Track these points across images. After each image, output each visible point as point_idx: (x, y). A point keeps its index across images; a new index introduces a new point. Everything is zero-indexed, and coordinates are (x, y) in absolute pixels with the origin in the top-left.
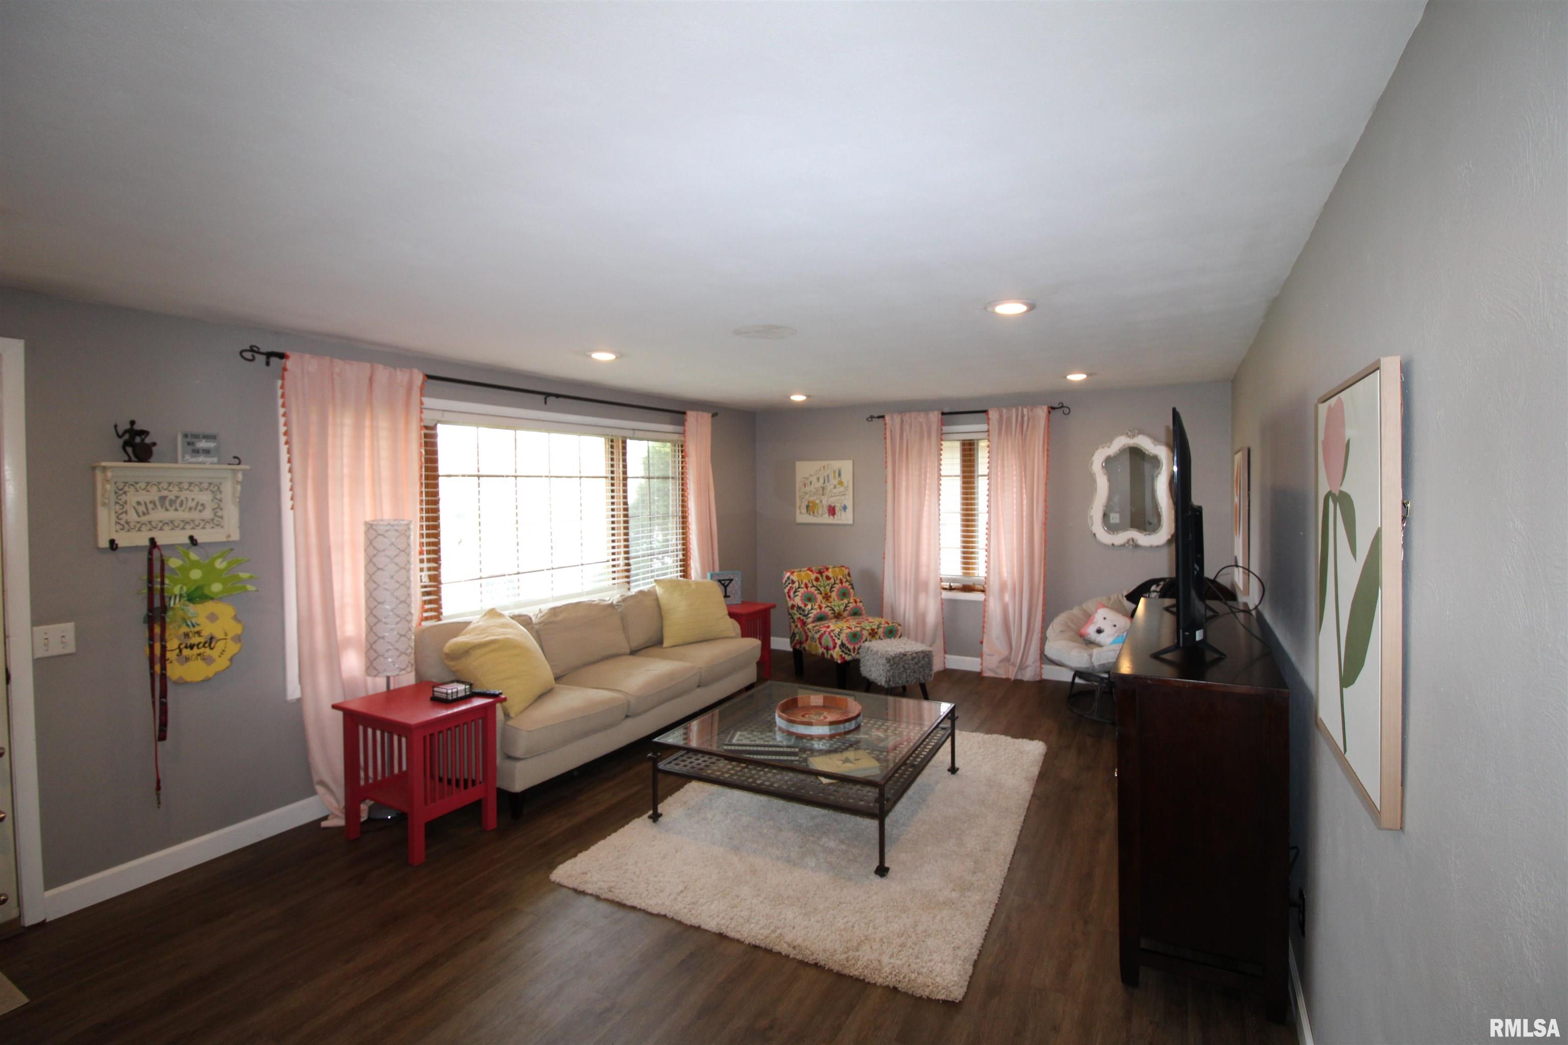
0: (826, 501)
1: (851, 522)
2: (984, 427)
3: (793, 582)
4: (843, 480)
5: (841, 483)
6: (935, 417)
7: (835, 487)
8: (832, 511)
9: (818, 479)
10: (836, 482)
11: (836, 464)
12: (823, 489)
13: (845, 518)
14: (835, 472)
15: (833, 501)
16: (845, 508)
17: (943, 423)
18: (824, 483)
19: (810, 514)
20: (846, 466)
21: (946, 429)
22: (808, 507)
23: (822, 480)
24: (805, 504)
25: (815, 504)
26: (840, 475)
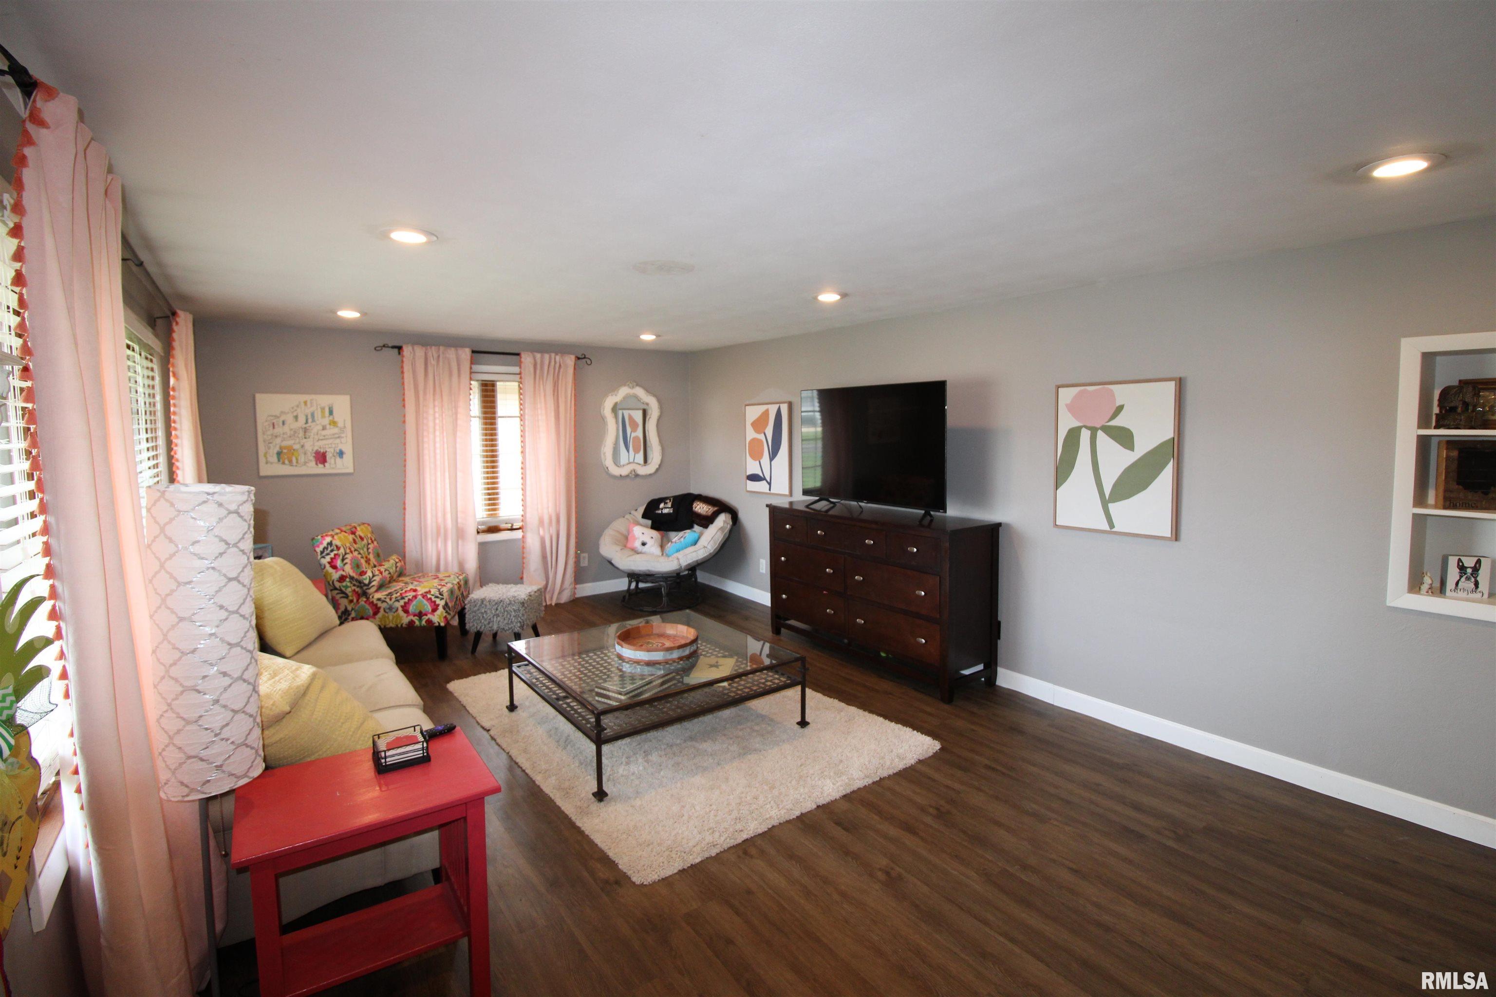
0: (311, 446)
1: (351, 470)
2: (516, 369)
3: (338, 548)
4: (336, 419)
5: (334, 423)
6: (466, 353)
7: (324, 428)
8: (321, 458)
9: (296, 418)
10: (326, 421)
11: (325, 400)
12: (305, 430)
13: (346, 465)
14: (323, 409)
15: (320, 446)
16: (341, 454)
17: (472, 362)
18: (307, 422)
19: (284, 463)
20: (342, 404)
21: (476, 368)
22: (279, 454)
23: (302, 419)
24: (274, 450)
25: (291, 449)
26: (331, 412)
